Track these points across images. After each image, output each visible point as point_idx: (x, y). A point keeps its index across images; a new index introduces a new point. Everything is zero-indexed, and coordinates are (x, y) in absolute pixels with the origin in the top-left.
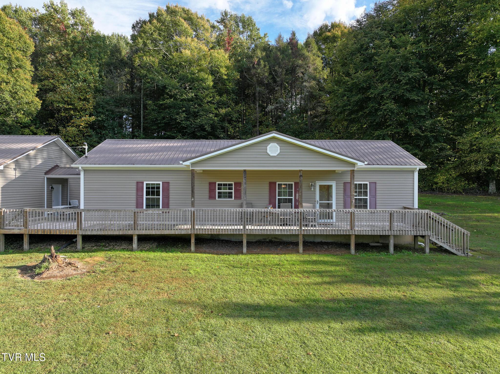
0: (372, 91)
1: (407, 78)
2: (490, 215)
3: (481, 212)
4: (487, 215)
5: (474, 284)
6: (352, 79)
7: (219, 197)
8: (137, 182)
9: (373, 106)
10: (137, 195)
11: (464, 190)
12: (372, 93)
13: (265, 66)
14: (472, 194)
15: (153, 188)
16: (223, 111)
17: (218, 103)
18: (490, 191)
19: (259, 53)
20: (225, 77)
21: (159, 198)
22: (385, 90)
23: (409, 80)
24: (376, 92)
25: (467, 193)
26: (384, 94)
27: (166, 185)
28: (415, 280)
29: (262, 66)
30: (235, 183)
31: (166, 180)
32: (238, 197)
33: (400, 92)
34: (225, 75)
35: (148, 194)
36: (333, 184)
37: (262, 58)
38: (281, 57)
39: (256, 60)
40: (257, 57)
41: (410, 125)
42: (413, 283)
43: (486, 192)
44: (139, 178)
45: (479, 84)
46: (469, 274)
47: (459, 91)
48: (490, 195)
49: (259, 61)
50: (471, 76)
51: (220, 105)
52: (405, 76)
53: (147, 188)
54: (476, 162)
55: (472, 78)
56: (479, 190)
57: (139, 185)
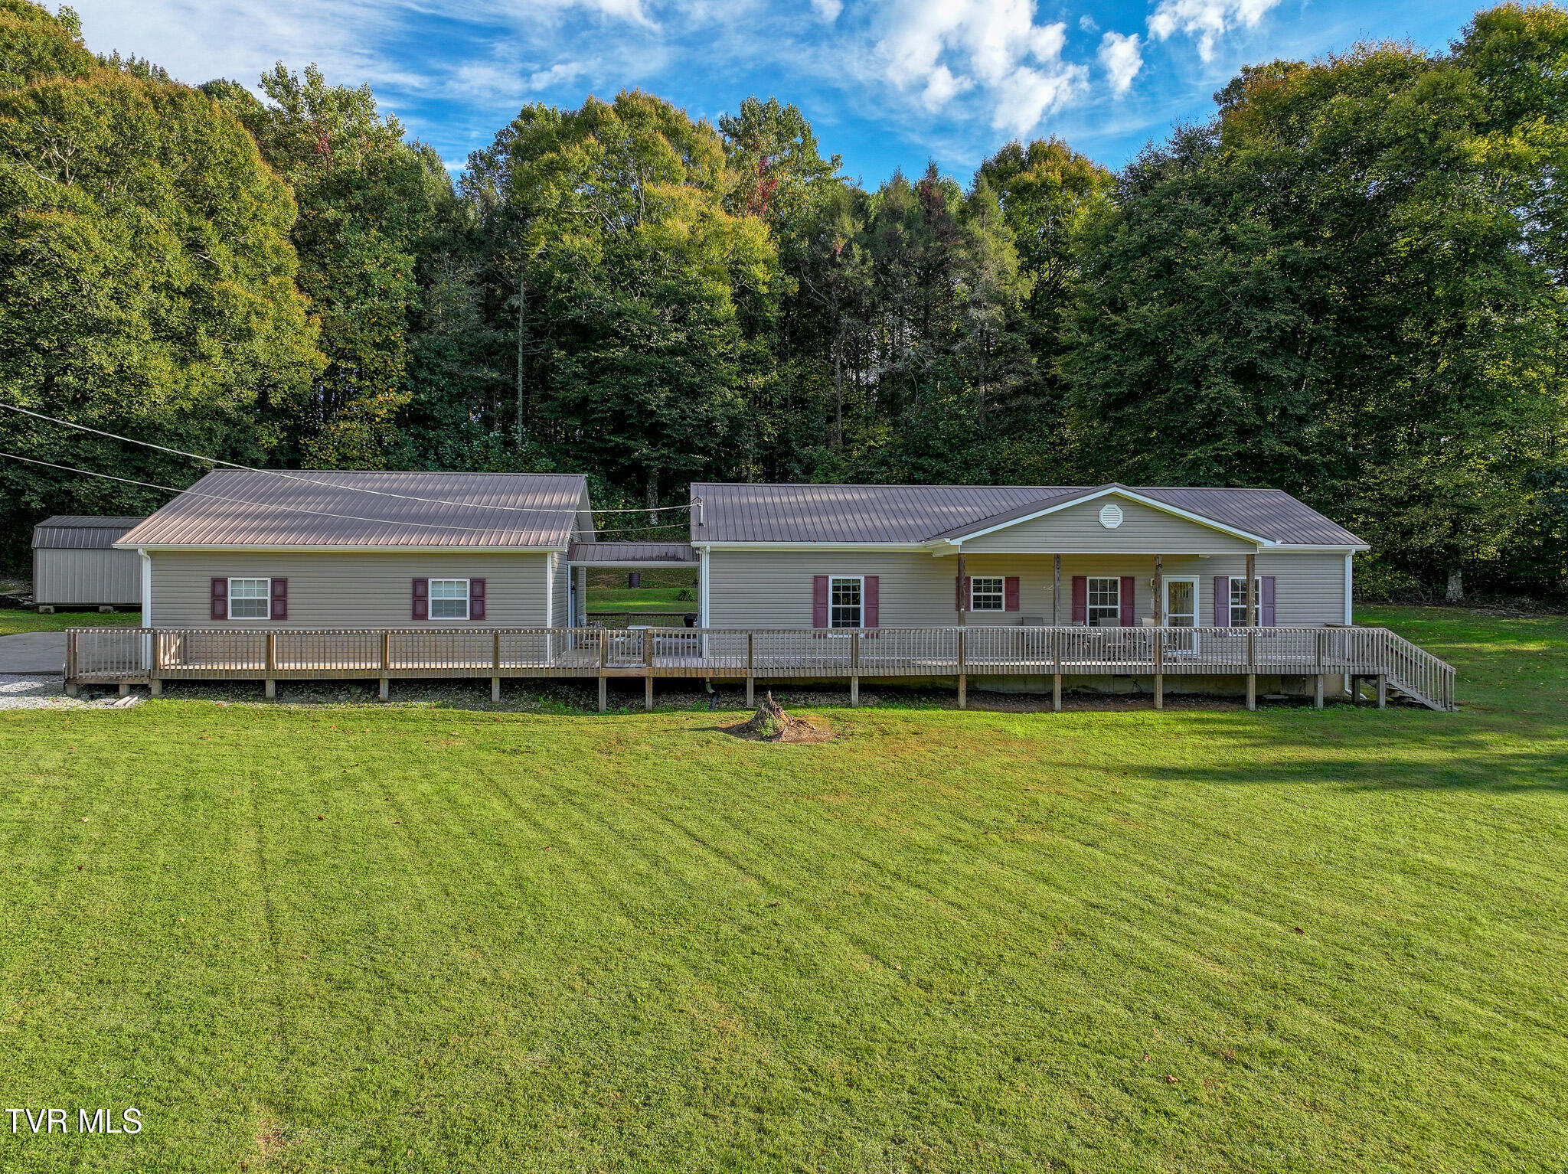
0: (1180, 352)
1: (1265, 325)
2: (1464, 645)
3: (1442, 642)
4: (1457, 646)
5: (1480, 745)
6: (1128, 319)
7: (977, 606)
8: (816, 577)
9: (1181, 389)
10: (815, 602)
11: (1390, 593)
12: (1180, 358)
13: (864, 261)
14: (1410, 601)
15: (847, 588)
16: (757, 381)
17: (742, 357)
18: (1449, 595)
19: (849, 225)
20: (764, 290)
21: (858, 610)
22: (1212, 352)
23: (1269, 330)
24: (1190, 355)
25: (1397, 600)
26: (1210, 362)
27: (873, 582)
28: (1386, 741)
29: (857, 260)
30: (1007, 579)
31: (872, 572)
32: (1013, 606)
33: (1247, 357)
34: (764, 283)
35: (836, 599)
36: (1195, 579)
37: (856, 239)
38: (906, 236)
39: (840, 244)
40: (844, 236)
41: (1266, 436)
42: (1385, 745)
43: (1440, 599)
44: (820, 568)
45: (1428, 345)
46: (1469, 733)
47: (1383, 358)
48: (1449, 604)
49: (849, 246)
50: (1410, 325)
51: (750, 362)
52: (1257, 321)
53: (835, 588)
54: (1424, 527)
55: (1412, 331)
56: (1425, 593)
57: (819, 581)
